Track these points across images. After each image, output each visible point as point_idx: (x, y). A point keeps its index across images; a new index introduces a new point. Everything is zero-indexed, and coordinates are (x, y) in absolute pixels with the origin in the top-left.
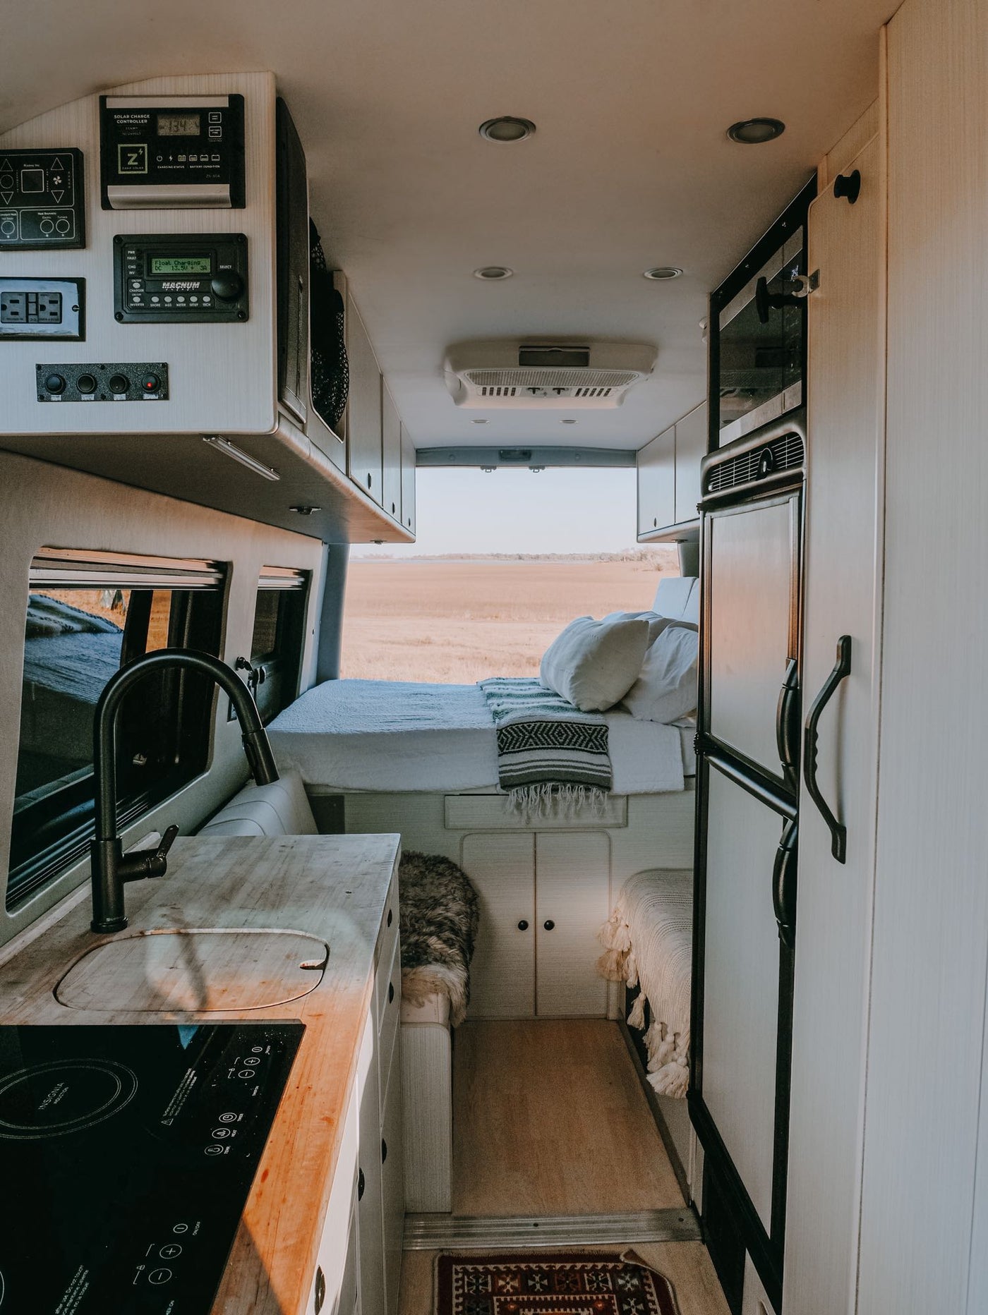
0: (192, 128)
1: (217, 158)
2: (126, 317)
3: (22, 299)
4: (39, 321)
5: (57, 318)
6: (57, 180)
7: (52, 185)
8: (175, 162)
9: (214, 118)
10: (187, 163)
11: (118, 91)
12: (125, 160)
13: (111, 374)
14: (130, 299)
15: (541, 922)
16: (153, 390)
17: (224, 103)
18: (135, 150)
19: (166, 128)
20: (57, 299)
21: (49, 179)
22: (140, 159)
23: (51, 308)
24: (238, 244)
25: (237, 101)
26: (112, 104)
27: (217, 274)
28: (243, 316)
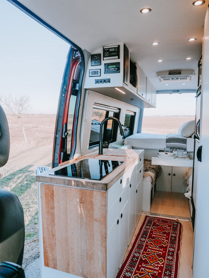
0: (113, 50)
1: (116, 53)
2: (106, 73)
3: (94, 72)
4: (96, 74)
5: (98, 74)
6: (98, 57)
7: (97, 58)
8: (112, 54)
9: (116, 48)
10: (113, 54)
11: (105, 46)
12: (106, 54)
13: (104, 80)
14: (106, 71)
15: (173, 174)
16: (109, 82)
17: (117, 46)
18: (107, 53)
19: (111, 50)
20: (98, 72)
21: (97, 57)
22: (107, 54)
23: (97, 73)
24: (119, 63)
25: (119, 46)
26: (104, 48)
27: (116, 67)
28: (119, 72)
